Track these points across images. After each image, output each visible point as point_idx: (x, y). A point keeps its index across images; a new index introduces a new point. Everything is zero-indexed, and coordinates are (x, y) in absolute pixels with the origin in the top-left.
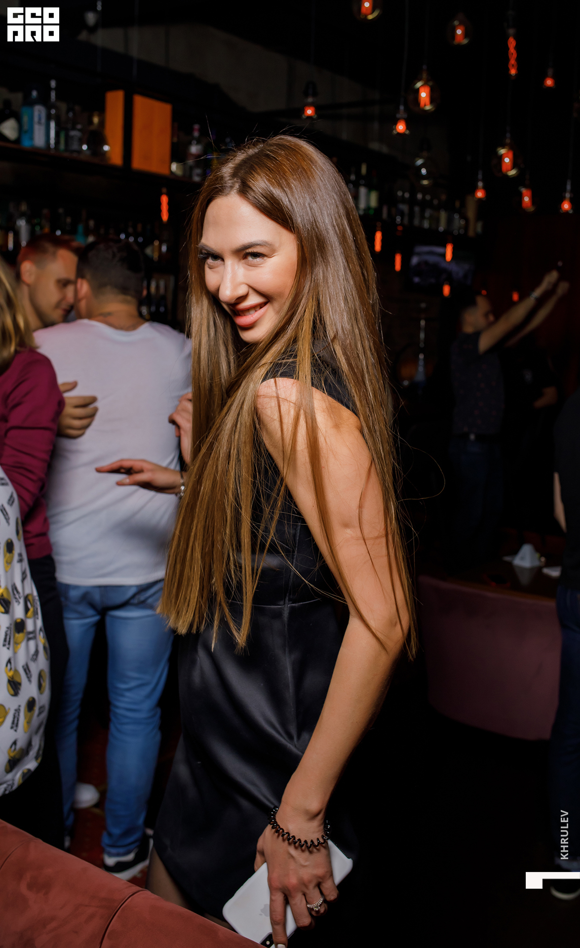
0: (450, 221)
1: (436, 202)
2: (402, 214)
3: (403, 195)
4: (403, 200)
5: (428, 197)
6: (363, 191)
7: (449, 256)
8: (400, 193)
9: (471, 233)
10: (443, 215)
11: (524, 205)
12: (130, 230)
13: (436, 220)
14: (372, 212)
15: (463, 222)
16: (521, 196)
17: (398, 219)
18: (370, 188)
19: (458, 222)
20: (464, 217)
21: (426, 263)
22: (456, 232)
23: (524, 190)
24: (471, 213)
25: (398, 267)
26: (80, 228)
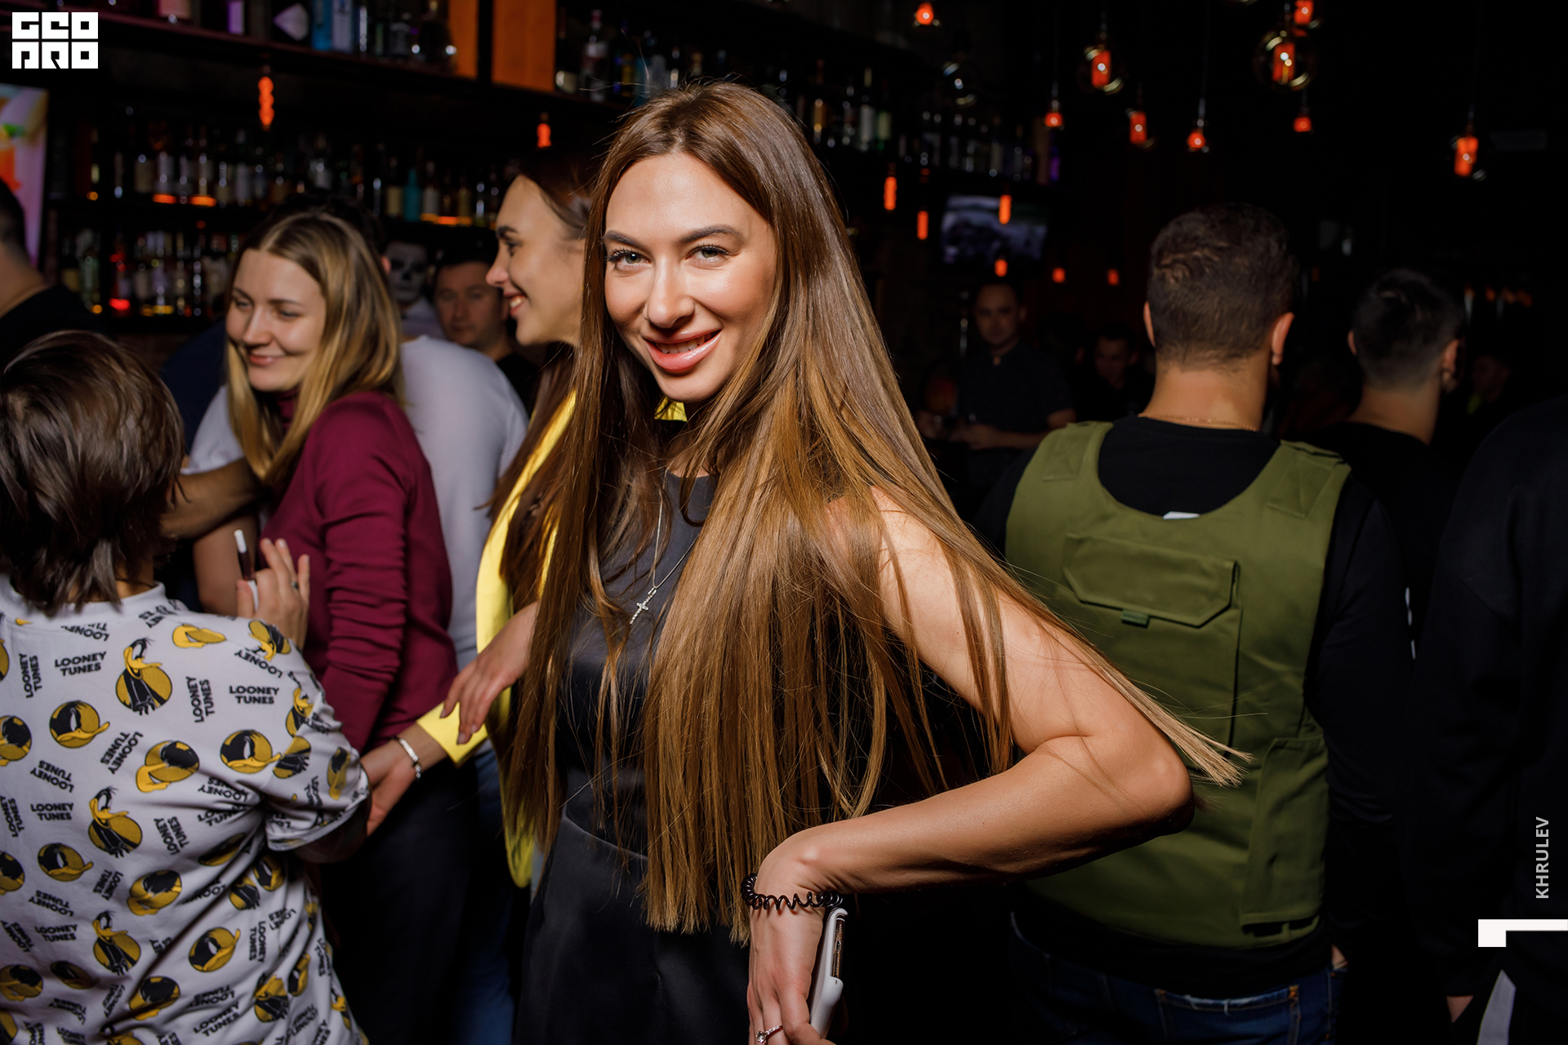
0: (1007, 160)
1: (984, 129)
2: (930, 149)
3: (932, 118)
4: (931, 126)
5: (972, 122)
6: (866, 112)
7: (1005, 215)
8: (926, 116)
9: (1042, 178)
10: (997, 151)
11: (1134, 138)
12: (493, 177)
13: (984, 159)
14: (881, 147)
15: (1028, 161)
16: (1128, 125)
17: (924, 160)
18: (878, 108)
19: (1021, 160)
20: (1029, 150)
21: (967, 224)
22: (1017, 177)
23: (1133, 115)
24: (1042, 147)
25: (923, 232)
26: (413, 175)
